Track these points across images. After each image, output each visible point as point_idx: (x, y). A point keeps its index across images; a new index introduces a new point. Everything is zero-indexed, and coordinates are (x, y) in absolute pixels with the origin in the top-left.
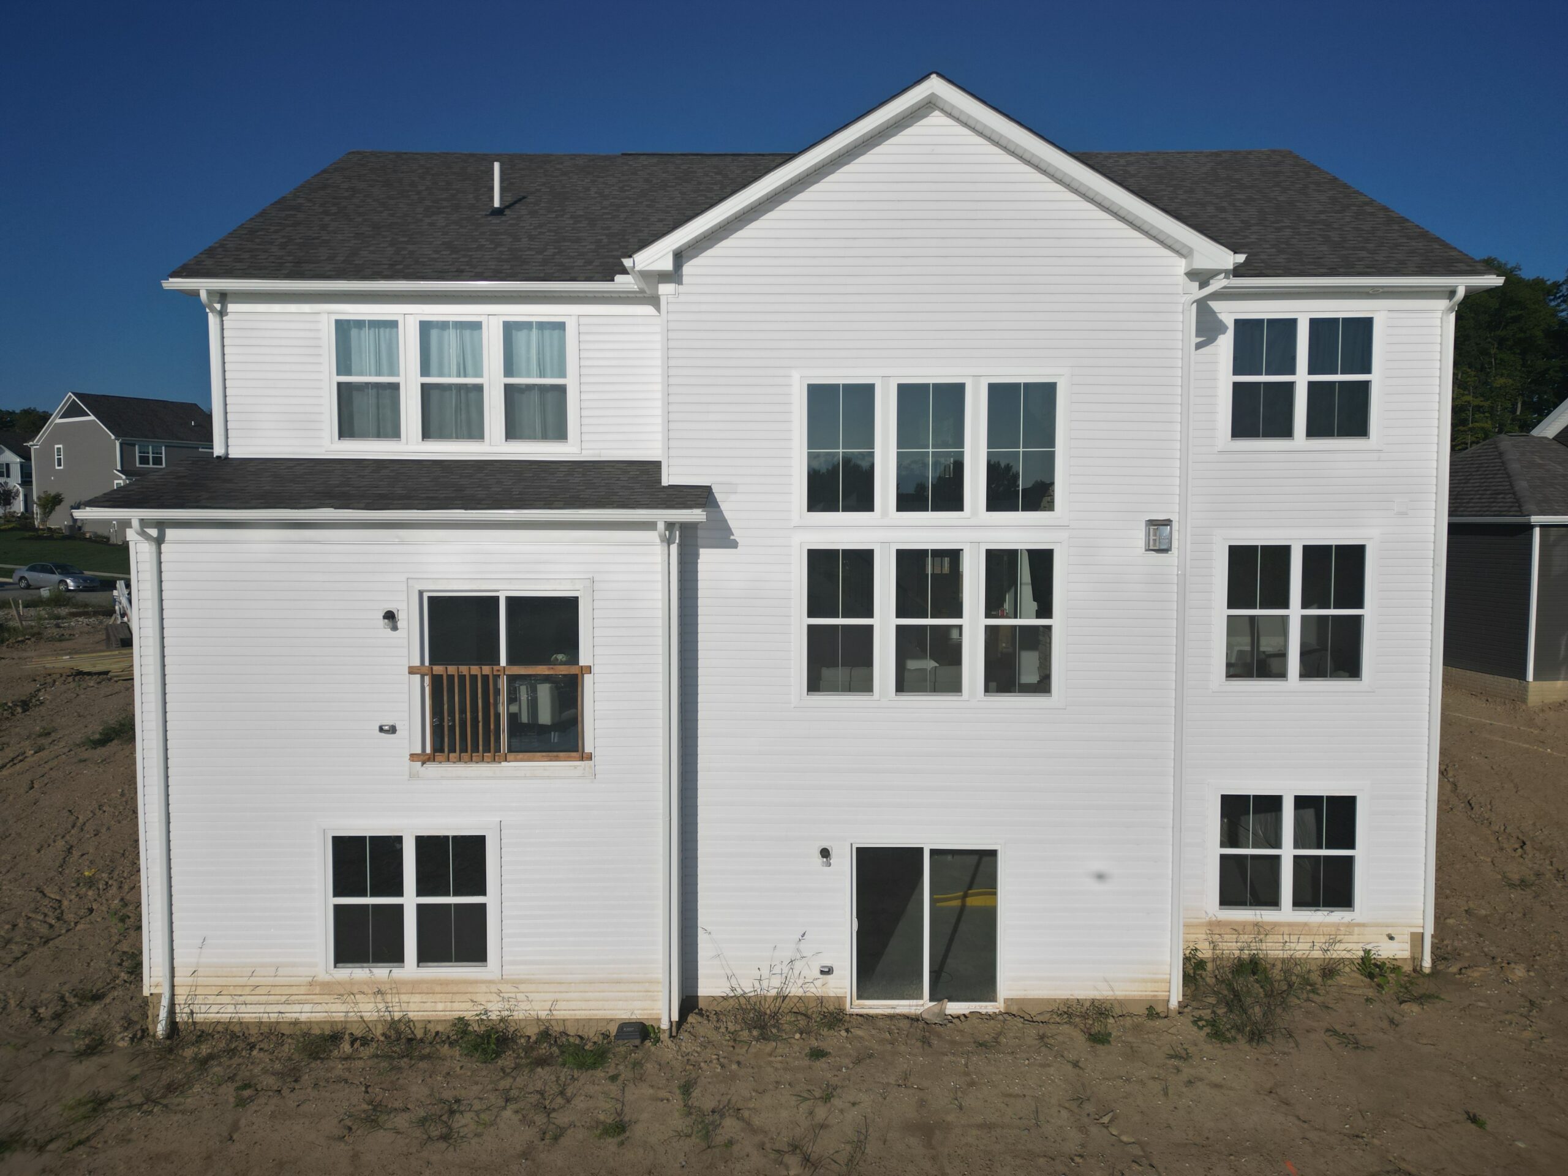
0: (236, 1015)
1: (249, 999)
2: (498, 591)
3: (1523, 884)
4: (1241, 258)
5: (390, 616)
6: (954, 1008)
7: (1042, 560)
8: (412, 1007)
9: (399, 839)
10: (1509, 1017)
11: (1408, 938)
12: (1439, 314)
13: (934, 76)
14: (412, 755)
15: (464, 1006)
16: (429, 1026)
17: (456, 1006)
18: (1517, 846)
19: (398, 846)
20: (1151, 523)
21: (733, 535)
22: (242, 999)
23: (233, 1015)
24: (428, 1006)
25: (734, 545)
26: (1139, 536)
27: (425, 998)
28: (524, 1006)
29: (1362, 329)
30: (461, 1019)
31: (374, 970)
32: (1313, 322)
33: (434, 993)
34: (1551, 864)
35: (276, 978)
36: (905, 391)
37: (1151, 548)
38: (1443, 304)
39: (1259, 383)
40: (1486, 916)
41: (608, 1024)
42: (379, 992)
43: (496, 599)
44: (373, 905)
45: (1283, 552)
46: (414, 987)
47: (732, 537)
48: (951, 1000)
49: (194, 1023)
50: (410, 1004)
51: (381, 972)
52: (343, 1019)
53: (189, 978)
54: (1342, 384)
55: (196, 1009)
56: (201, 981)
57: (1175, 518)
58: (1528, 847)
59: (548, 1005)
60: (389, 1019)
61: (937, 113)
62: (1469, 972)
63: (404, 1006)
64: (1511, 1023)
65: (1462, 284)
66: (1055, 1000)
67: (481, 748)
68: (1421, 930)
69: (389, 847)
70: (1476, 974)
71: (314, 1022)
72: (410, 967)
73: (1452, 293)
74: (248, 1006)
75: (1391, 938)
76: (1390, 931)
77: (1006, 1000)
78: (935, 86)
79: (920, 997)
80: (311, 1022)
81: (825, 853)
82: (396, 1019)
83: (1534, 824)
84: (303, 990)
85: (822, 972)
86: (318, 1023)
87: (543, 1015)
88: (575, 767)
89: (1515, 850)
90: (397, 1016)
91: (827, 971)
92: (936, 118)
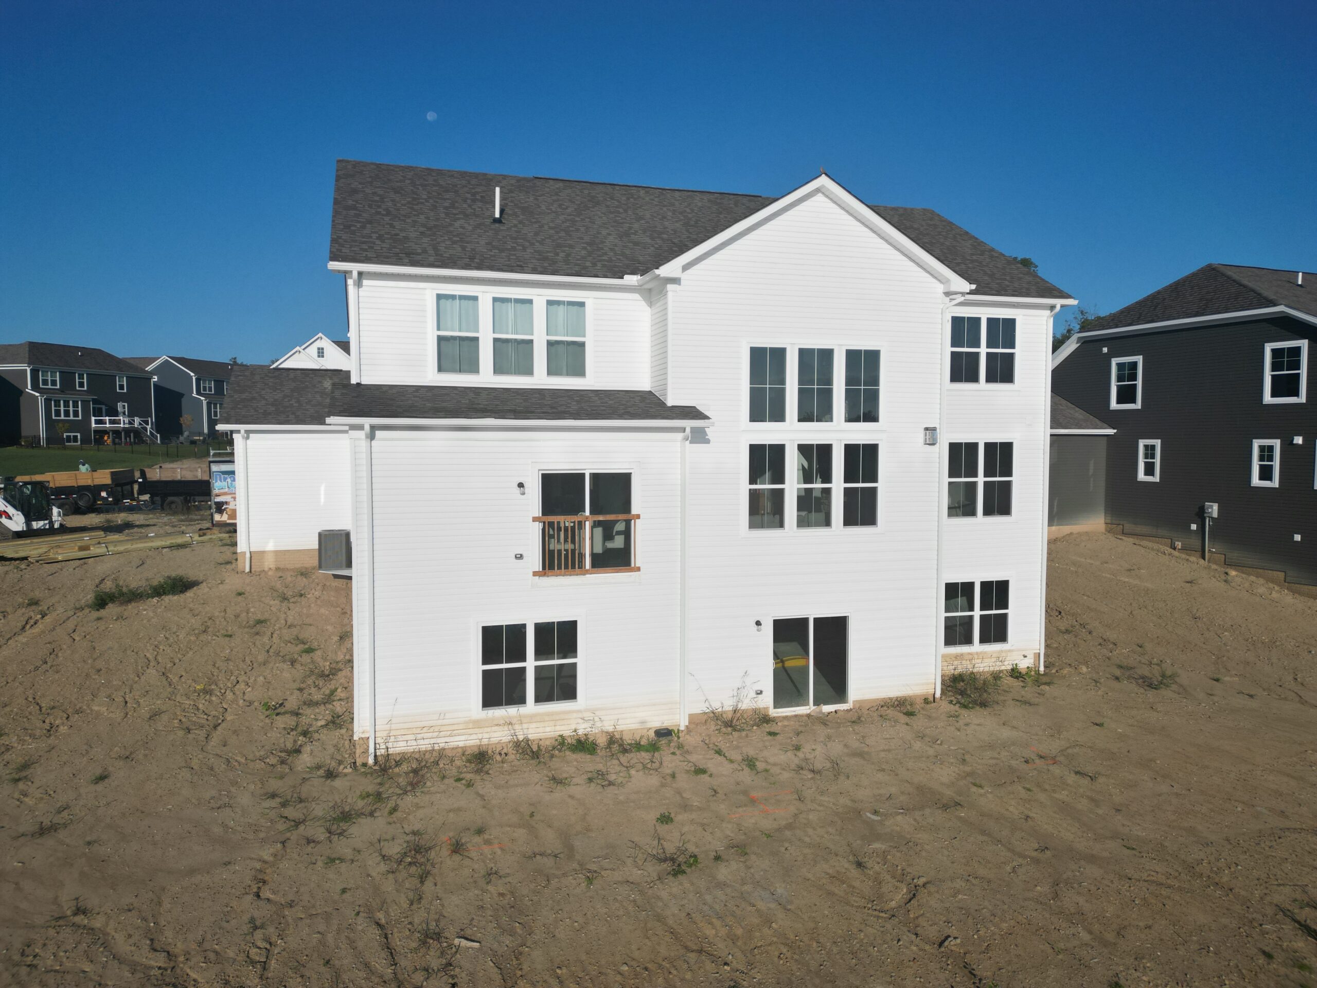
0: (418, 747)
1: (426, 735)
2: (585, 469)
3: (1067, 631)
4: (974, 287)
5: (521, 485)
6: (827, 708)
7: (872, 450)
8: (531, 731)
9: (524, 626)
10: (1089, 687)
11: (1032, 656)
12: (1046, 318)
13: (823, 175)
14: (534, 572)
15: (563, 728)
16: (541, 743)
17: (558, 728)
18: (1057, 614)
19: (523, 630)
20: (927, 429)
21: (707, 435)
22: (422, 735)
23: (415, 747)
24: (541, 730)
25: (708, 442)
26: (920, 436)
27: (538, 725)
28: (599, 724)
29: (1010, 324)
30: (561, 736)
31: (508, 710)
32: (988, 319)
33: (544, 721)
34: (1077, 621)
35: (445, 720)
36: (802, 352)
37: (928, 442)
38: (1048, 312)
39: (963, 352)
40: (1057, 647)
41: (648, 731)
42: (510, 724)
43: (583, 475)
44: (505, 669)
45: (975, 445)
46: (532, 718)
47: (707, 437)
48: (825, 704)
49: (388, 755)
50: (530, 730)
51: (512, 711)
52: (487, 743)
53: (387, 726)
54: (1002, 354)
55: (390, 745)
56: (394, 727)
57: (938, 426)
58: (1063, 614)
59: (612, 723)
60: (516, 740)
61: (820, 194)
62: (1062, 671)
63: (525, 731)
64: (1091, 689)
65: (1058, 302)
66: (878, 699)
67: (577, 566)
68: (1038, 651)
69: (518, 631)
70: (1065, 672)
71: (468, 747)
72: (530, 705)
73: (1052, 308)
74: (425, 740)
75: (1025, 657)
76: (1024, 653)
77: (854, 701)
78: (823, 181)
79: (808, 704)
80: (466, 747)
81: (758, 623)
82: (521, 739)
83: (1062, 603)
84: (461, 727)
85: (758, 694)
86: (470, 747)
87: (611, 729)
88: (631, 576)
89: (1057, 616)
90: (521, 738)
91: (760, 693)
92: (820, 197)
